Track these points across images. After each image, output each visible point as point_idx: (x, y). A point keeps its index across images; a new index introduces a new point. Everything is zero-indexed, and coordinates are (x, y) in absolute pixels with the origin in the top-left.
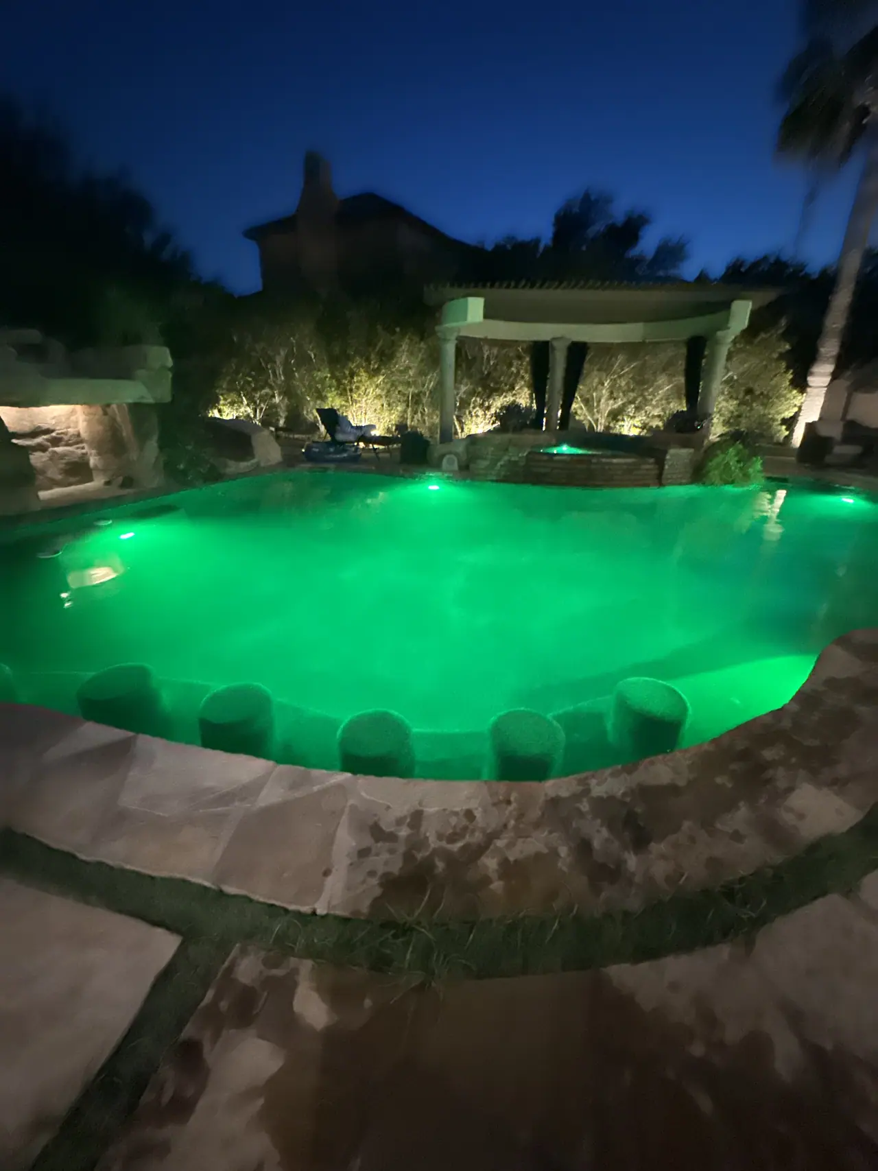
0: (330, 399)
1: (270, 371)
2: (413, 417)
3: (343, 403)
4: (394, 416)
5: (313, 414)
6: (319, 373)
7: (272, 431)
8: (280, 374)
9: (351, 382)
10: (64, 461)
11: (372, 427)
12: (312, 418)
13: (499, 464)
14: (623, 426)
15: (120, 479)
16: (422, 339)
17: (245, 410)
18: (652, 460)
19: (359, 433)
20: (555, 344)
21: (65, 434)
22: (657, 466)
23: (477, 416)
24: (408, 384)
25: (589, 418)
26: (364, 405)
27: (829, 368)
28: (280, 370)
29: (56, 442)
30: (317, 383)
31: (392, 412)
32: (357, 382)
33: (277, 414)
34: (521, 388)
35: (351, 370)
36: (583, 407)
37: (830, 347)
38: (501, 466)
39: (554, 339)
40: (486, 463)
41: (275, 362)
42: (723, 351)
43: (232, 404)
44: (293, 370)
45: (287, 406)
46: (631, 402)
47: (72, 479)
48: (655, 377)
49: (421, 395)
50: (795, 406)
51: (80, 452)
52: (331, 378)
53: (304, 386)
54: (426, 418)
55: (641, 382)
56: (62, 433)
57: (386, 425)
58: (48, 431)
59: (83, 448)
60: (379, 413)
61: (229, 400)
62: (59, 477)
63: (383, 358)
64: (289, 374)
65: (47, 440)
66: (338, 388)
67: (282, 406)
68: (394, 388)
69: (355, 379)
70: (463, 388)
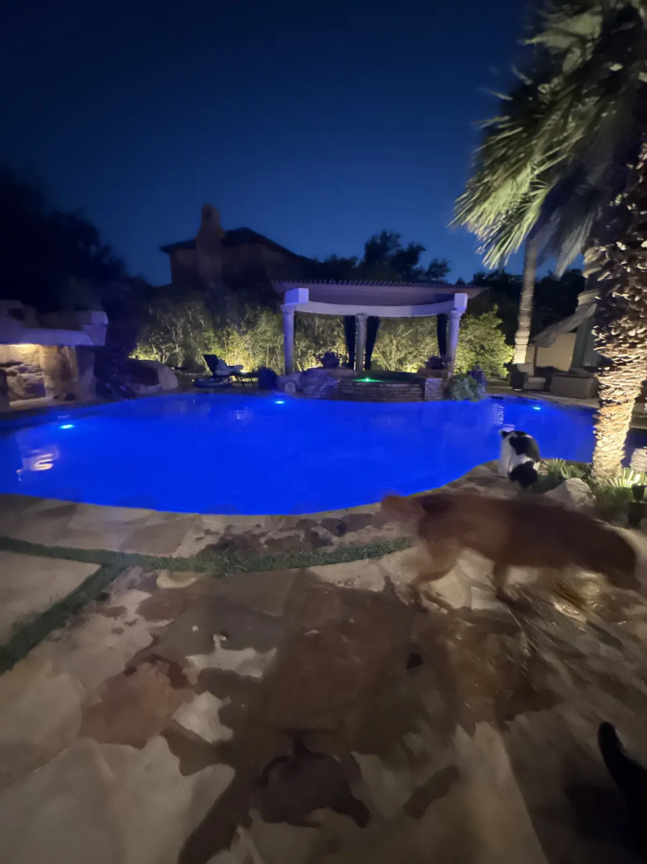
0: (214, 350)
1: (173, 332)
2: (270, 362)
3: (222, 352)
4: (257, 361)
5: (201, 359)
6: (207, 333)
7: (173, 370)
8: (180, 334)
9: (227, 339)
10: (27, 383)
11: (241, 367)
12: (201, 362)
13: (321, 388)
14: (407, 368)
15: (65, 395)
16: (274, 313)
17: (154, 356)
18: (418, 385)
19: (232, 370)
20: (359, 317)
21: (30, 365)
22: (421, 389)
23: (312, 361)
24: (267, 341)
25: (385, 363)
26: (236, 353)
27: (527, 334)
28: (180, 331)
29: (23, 370)
30: (206, 339)
31: (256, 358)
32: (232, 339)
33: (177, 359)
34: (340, 345)
35: (228, 332)
36: (381, 357)
37: (525, 322)
38: (323, 389)
39: (358, 314)
40: (313, 388)
41: (177, 326)
42: (456, 322)
43: (146, 352)
44: (189, 332)
45: (184, 354)
46: (410, 353)
47: (30, 395)
48: (424, 338)
49: (276, 348)
50: (510, 356)
51: (39, 377)
52: (214, 336)
53: (196, 342)
54: (279, 363)
55: (415, 340)
56: (28, 365)
57: (251, 367)
58: (18, 363)
59: (41, 375)
60: (247, 359)
61: (144, 350)
62: (21, 393)
63: (250, 325)
64: (186, 334)
65: (17, 369)
66: (219, 343)
67: (181, 354)
68: (256, 343)
69: (231, 337)
70: (303, 344)
